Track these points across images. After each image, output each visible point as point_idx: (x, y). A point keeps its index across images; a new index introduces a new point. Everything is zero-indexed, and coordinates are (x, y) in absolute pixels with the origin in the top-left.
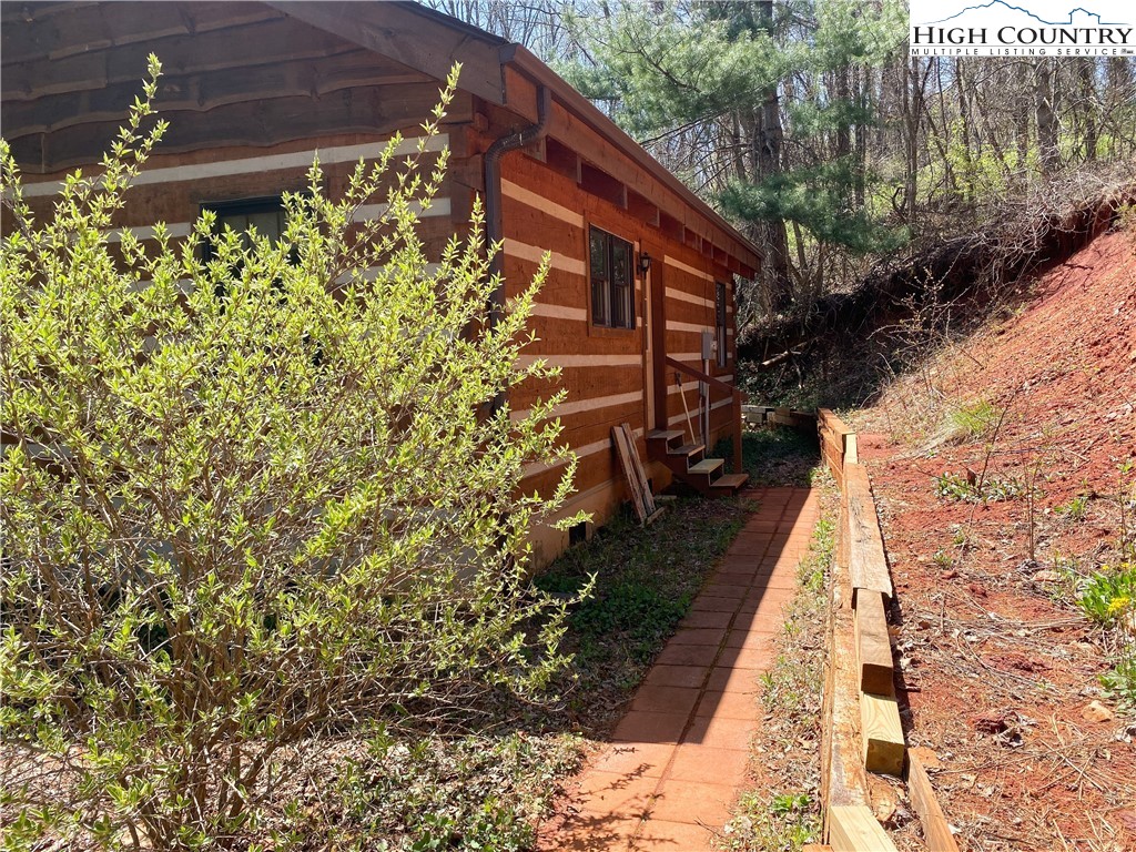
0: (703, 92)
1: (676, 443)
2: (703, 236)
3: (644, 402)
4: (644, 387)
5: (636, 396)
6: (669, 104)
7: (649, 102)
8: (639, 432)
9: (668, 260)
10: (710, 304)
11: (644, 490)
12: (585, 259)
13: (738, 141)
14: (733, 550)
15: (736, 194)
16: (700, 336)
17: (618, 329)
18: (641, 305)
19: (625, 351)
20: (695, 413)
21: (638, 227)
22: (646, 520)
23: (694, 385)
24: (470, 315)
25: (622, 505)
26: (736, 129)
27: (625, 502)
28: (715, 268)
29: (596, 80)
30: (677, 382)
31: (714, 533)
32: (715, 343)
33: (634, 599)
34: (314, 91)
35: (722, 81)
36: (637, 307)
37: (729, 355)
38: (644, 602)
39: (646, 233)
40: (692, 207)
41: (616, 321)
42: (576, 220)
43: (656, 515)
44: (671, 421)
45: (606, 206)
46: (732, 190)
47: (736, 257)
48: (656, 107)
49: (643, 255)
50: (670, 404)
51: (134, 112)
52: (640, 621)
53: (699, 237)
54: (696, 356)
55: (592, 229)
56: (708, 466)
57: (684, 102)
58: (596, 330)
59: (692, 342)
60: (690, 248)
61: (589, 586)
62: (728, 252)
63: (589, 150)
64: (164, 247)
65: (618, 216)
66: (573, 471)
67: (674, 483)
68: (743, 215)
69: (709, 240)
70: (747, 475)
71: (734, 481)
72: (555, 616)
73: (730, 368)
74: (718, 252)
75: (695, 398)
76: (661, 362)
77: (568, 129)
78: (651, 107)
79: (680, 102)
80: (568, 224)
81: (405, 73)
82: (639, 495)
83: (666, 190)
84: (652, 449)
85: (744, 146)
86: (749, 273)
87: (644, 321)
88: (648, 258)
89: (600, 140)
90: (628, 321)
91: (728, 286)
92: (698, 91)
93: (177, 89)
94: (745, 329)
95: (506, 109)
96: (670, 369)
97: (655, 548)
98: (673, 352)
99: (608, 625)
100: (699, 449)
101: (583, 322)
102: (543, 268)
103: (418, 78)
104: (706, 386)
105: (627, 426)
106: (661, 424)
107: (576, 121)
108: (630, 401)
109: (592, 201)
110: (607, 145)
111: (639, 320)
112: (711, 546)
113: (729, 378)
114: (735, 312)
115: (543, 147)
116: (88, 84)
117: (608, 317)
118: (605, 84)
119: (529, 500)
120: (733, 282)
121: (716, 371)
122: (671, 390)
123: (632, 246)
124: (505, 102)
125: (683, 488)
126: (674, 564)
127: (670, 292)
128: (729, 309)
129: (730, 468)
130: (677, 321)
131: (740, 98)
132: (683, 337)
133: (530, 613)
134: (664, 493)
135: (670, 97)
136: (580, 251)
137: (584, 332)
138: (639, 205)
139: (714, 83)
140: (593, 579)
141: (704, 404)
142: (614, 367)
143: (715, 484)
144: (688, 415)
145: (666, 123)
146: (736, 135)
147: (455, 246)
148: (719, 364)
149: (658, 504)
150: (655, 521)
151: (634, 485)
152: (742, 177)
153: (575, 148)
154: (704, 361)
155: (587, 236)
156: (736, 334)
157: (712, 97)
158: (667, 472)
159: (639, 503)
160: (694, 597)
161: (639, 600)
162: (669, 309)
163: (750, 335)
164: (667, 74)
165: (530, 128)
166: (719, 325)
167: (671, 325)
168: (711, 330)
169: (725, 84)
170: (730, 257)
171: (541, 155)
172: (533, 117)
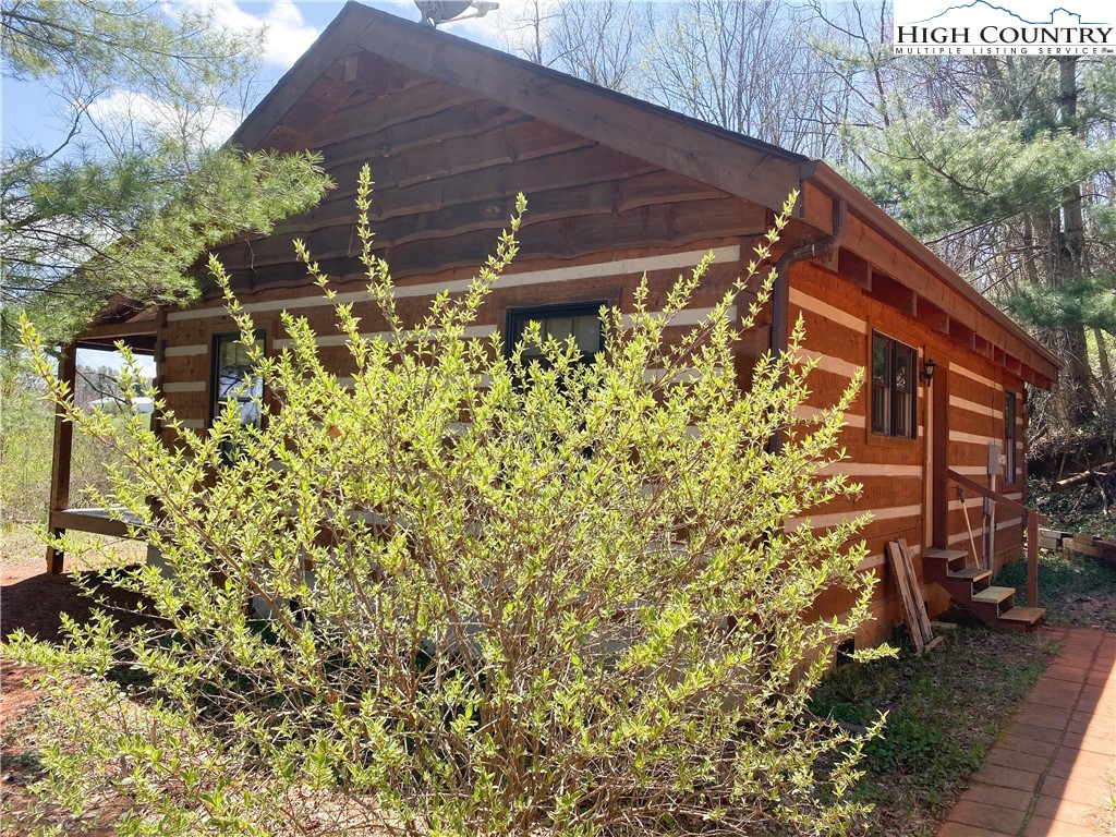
0: (992, 195)
1: (957, 565)
2: (995, 343)
3: (922, 517)
4: (923, 501)
5: (914, 510)
6: (952, 208)
7: (931, 207)
8: (916, 549)
9: (953, 367)
10: (998, 415)
11: (921, 615)
12: (866, 365)
13: (1031, 243)
14: (1033, 697)
15: (1030, 300)
16: (986, 448)
17: (898, 437)
18: (923, 413)
19: (903, 461)
20: (978, 532)
21: (923, 333)
22: (924, 649)
23: (977, 502)
24: (774, 428)
25: (894, 629)
26: (1028, 230)
27: (897, 625)
28: (1005, 377)
29: (872, 184)
30: (960, 497)
31: (1007, 674)
32: (1004, 457)
33: (918, 740)
34: (615, 208)
35: (1014, 182)
36: (919, 415)
37: (1019, 471)
38: (929, 745)
39: (931, 339)
40: (984, 314)
41: (896, 430)
42: (859, 325)
43: (934, 643)
44: (952, 539)
45: (890, 312)
46: (1024, 295)
47: (1031, 366)
48: (937, 212)
49: (927, 361)
50: (950, 521)
51: (501, 242)
52: (924, 767)
53: (990, 344)
54: (981, 471)
55: (875, 334)
56: (997, 594)
57: (969, 205)
58: (874, 437)
59: (979, 455)
60: (981, 355)
61: (878, 725)
62: (1023, 361)
63: (879, 259)
64: (498, 353)
65: (903, 322)
66: (869, 596)
67: (952, 609)
68: (1036, 321)
69: (1001, 347)
70: (1044, 610)
71: (1029, 615)
72: (850, 756)
73: (1018, 485)
74: (1011, 361)
75: (979, 516)
76: (942, 475)
77: (861, 239)
78: (932, 211)
79: (965, 205)
80: (851, 330)
81: (701, 191)
82: (915, 620)
83: (957, 297)
84: (930, 570)
85: (1036, 248)
86: (1045, 382)
87: (925, 431)
88: (933, 365)
89: (891, 248)
90: (908, 429)
91: (1019, 396)
92: (987, 194)
93: (497, 210)
94: (1036, 442)
95: (803, 223)
96: (952, 483)
97: (936, 682)
98: (955, 464)
99: (887, 765)
100: (986, 575)
101: (861, 429)
102: (854, 384)
103: (713, 195)
104: (992, 503)
105: (903, 541)
106: (939, 543)
107: (869, 232)
108: (907, 515)
109: (875, 307)
110: (899, 253)
111: (920, 429)
112: (1006, 689)
113: (1018, 496)
114: (1025, 425)
115: (835, 257)
116: (426, 207)
117: (887, 425)
118: (880, 188)
119: (826, 624)
120: (1025, 392)
121: (1004, 487)
122: (952, 505)
123: (915, 352)
124: (802, 216)
125: (965, 616)
126: (962, 705)
127: (955, 401)
128: (1019, 421)
129: (1022, 599)
130: (961, 431)
131: (1035, 199)
132: (967, 449)
133: (825, 748)
134: (941, 618)
135: (954, 201)
136: (862, 356)
137: (861, 439)
138: (928, 310)
139: (1005, 186)
140: (883, 718)
141: (988, 524)
142: (892, 478)
143: (1004, 616)
144: (971, 534)
145: (948, 227)
146: (1028, 237)
147: (768, 361)
148: (1006, 480)
149: (936, 632)
150: (933, 650)
151: (909, 607)
152: (1035, 281)
153: (867, 257)
154: (989, 476)
155: (870, 342)
156: (1026, 447)
157: (1003, 200)
158: (945, 596)
159: (915, 628)
160: (990, 747)
161: (923, 742)
162: (953, 419)
163: (1040, 448)
164: (951, 178)
165: (823, 239)
166: (1007, 438)
167: (954, 436)
168: (999, 442)
169: (1018, 185)
170: (1024, 365)
171: (833, 265)
172: (827, 228)
